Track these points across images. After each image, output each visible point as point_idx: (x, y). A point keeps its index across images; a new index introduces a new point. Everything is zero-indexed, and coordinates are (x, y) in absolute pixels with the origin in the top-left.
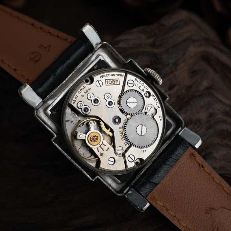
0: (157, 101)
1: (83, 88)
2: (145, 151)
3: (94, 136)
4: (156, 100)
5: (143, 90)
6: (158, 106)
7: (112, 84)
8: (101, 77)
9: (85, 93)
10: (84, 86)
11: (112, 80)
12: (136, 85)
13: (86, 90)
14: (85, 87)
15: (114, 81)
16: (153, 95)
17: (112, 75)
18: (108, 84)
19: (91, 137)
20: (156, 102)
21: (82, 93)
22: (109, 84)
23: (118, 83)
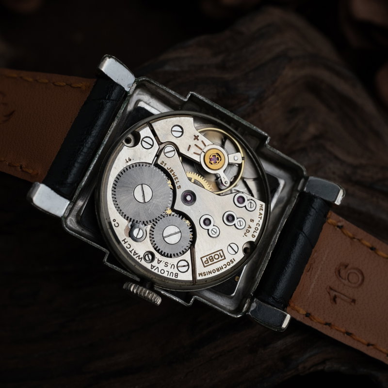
0: (131, 252)
1: (255, 234)
2: (128, 160)
3: (216, 163)
4: (133, 252)
5: (159, 262)
6: (125, 243)
7: (213, 255)
8: (233, 260)
9: (250, 227)
10: (255, 236)
11: (215, 261)
12: (173, 266)
13: (249, 231)
14: (253, 236)
15: (212, 260)
16: (139, 259)
17: (218, 270)
18: (220, 253)
19: (221, 160)
20: (131, 249)
21: (253, 225)
22: (218, 253)
23: (204, 259)
